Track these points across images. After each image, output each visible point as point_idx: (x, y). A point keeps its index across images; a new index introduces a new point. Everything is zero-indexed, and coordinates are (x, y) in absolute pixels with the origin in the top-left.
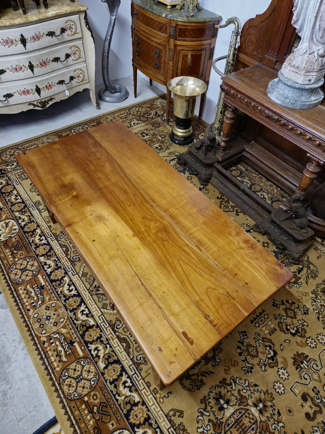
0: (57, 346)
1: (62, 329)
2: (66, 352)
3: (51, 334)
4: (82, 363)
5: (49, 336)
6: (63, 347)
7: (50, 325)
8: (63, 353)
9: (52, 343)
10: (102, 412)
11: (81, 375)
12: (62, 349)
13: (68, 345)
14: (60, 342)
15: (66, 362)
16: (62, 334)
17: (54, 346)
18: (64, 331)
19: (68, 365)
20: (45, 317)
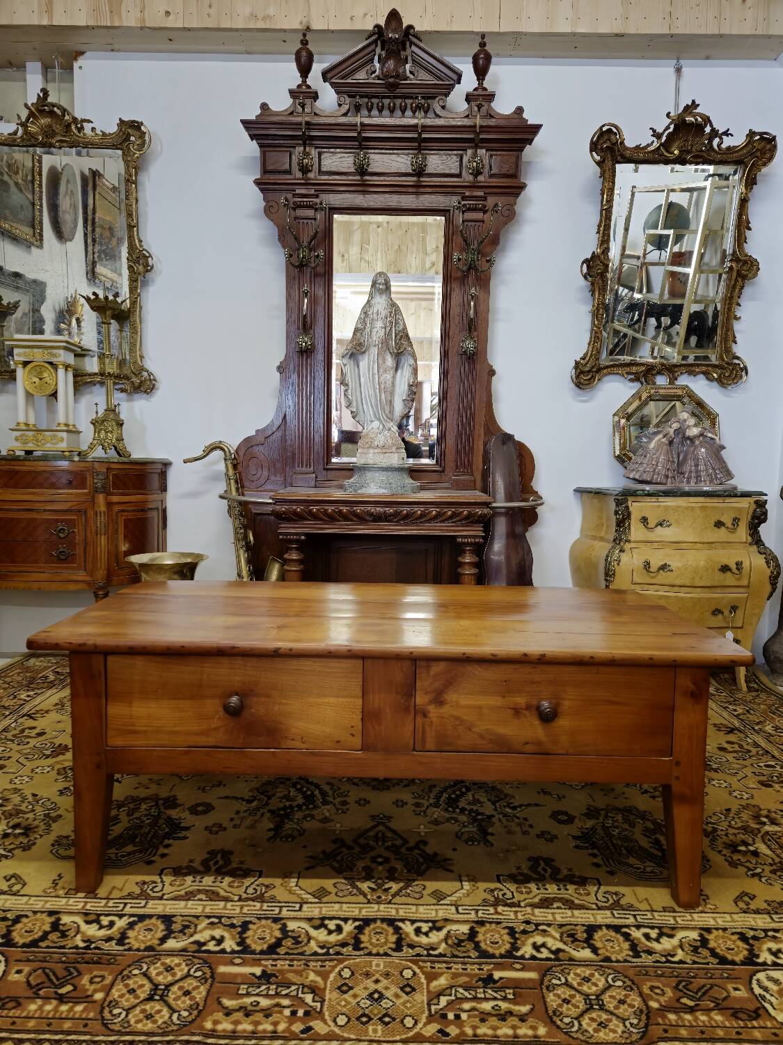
0: (473, 1009)
1: (435, 983)
2: (505, 999)
3: (430, 1010)
4: (555, 981)
5: (430, 1015)
6: (486, 999)
7: (399, 1002)
8: (504, 1005)
9: (457, 1017)
10: (700, 994)
11: (588, 995)
12: (492, 1003)
13: (490, 988)
14: (467, 999)
15: (532, 1009)
16: (451, 987)
17: (469, 1017)
18: (442, 981)
19: (546, 1008)
20: (365, 1003)
